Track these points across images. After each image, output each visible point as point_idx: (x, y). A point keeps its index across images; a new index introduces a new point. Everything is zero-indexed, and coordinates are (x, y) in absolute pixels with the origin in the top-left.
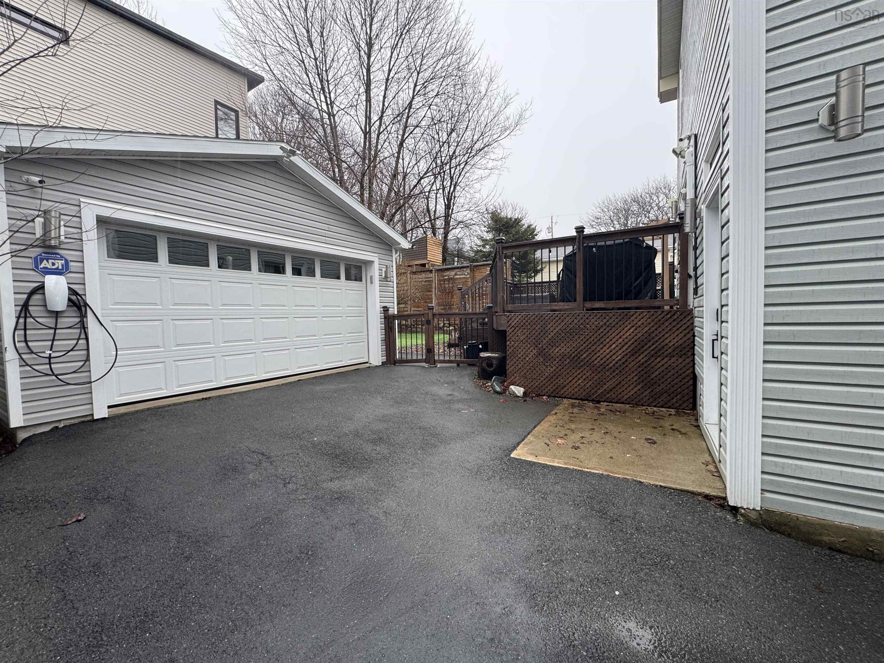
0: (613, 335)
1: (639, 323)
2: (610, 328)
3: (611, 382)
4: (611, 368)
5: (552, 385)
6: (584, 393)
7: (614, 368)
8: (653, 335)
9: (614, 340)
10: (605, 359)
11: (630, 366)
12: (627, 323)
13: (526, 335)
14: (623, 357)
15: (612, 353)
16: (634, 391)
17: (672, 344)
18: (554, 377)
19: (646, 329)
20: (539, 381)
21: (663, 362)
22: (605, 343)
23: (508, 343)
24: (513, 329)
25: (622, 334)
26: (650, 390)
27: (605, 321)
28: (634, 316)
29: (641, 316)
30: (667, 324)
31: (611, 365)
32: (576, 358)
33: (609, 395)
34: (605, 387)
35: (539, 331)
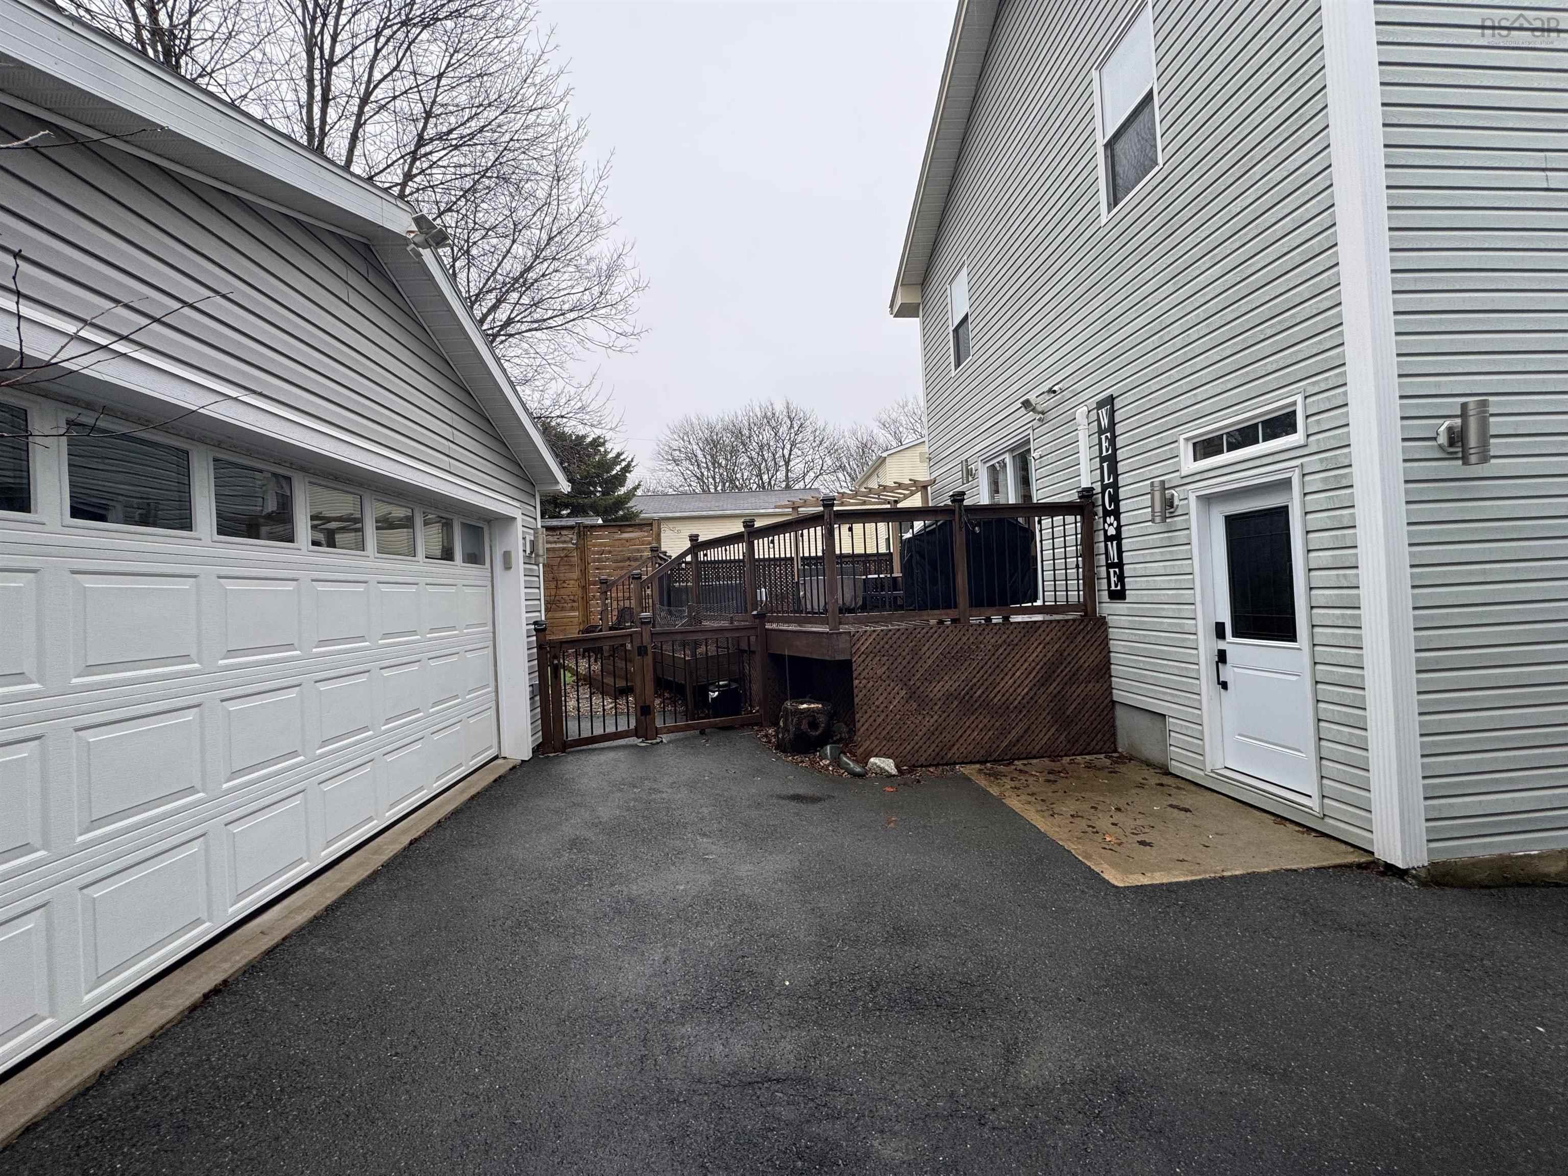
0: (1017, 658)
1: (1048, 639)
2: (1011, 647)
3: (1017, 729)
4: (1016, 707)
5: (934, 746)
6: (982, 752)
7: (1020, 707)
8: (1065, 654)
9: (1018, 665)
10: (1007, 695)
11: (1040, 701)
12: (1033, 639)
13: (886, 667)
14: (1031, 689)
15: (1016, 685)
16: (1047, 737)
17: (1087, 665)
18: (937, 733)
19: (1057, 646)
20: (912, 744)
21: (1079, 691)
22: (1006, 670)
23: (856, 682)
24: (864, 656)
25: (1027, 655)
26: (1066, 733)
27: (1005, 636)
28: (1042, 629)
29: (1049, 629)
30: (1080, 638)
31: (1016, 702)
32: (967, 698)
33: (1016, 748)
34: (1010, 737)
35: (908, 658)
